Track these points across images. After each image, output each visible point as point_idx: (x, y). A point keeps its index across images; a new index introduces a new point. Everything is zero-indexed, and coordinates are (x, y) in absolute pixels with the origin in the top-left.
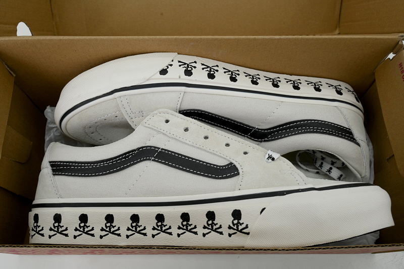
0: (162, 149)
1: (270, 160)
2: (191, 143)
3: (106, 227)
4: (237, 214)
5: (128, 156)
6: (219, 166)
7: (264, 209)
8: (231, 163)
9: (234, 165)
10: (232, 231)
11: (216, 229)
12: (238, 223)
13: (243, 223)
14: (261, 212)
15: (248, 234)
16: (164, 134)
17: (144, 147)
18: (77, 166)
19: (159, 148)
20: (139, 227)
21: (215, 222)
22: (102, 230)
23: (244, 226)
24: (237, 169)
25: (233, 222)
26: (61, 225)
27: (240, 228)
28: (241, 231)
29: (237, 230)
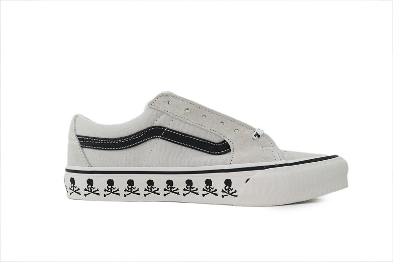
0: (168, 129)
1: (257, 137)
2: (191, 123)
3: (129, 189)
4: (228, 182)
5: (140, 135)
6: (214, 143)
7: (248, 180)
8: (225, 141)
9: (227, 143)
10: (224, 194)
11: (212, 191)
12: (229, 188)
13: (233, 189)
14: (246, 182)
15: (237, 196)
16: (168, 115)
17: (153, 127)
18: (101, 142)
19: (165, 128)
20: (154, 188)
21: (212, 187)
22: (125, 190)
23: (233, 191)
24: (229, 147)
25: (225, 188)
26: (93, 187)
27: (231, 192)
28: (231, 194)
29: (229, 193)
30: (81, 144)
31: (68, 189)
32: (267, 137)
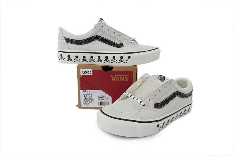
11: (115, 61)
17: (96, 36)
19: (101, 36)
24: (123, 45)
26: (70, 58)
30: (66, 41)
31: (60, 59)
32: (137, 42)
